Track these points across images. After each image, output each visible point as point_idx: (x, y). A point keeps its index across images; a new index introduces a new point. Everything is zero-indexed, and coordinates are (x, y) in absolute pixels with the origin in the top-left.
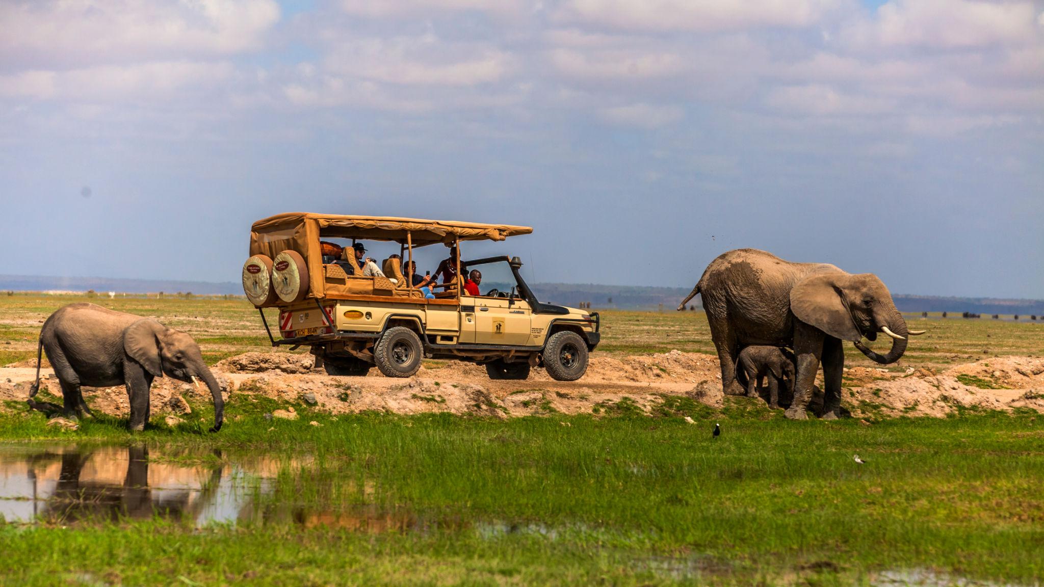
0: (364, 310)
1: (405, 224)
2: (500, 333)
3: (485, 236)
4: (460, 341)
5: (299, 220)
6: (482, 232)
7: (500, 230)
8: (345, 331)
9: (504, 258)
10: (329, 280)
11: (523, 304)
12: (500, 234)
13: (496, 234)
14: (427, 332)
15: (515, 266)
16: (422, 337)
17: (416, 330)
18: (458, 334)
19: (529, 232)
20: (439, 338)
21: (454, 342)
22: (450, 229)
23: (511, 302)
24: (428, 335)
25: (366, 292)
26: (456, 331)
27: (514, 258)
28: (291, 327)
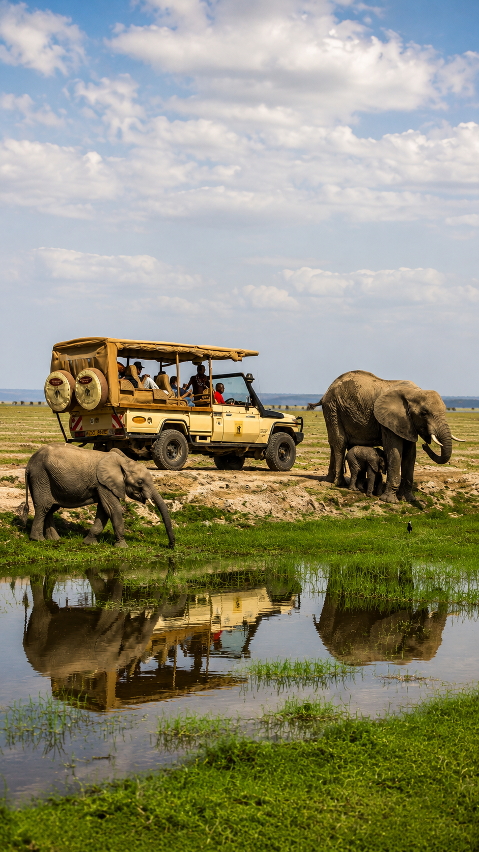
0: (146, 415)
1: (175, 348)
2: (240, 433)
3: (229, 357)
4: (212, 440)
5: (102, 343)
6: (227, 354)
7: (239, 353)
8: (133, 433)
9: (241, 375)
10: (122, 392)
11: (254, 411)
12: (239, 356)
13: (236, 356)
14: (191, 433)
15: (248, 380)
16: (187, 437)
17: (183, 432)
18: (211, 434)
19: (256, 354)
20: (198, 437)
21: (208, 441)
22: (206, 352)
23: (247, 409)
24: (192, 436)
25: (148, 402)
26: (210, 432)
27: (248, 375)
28: (81, 429)
